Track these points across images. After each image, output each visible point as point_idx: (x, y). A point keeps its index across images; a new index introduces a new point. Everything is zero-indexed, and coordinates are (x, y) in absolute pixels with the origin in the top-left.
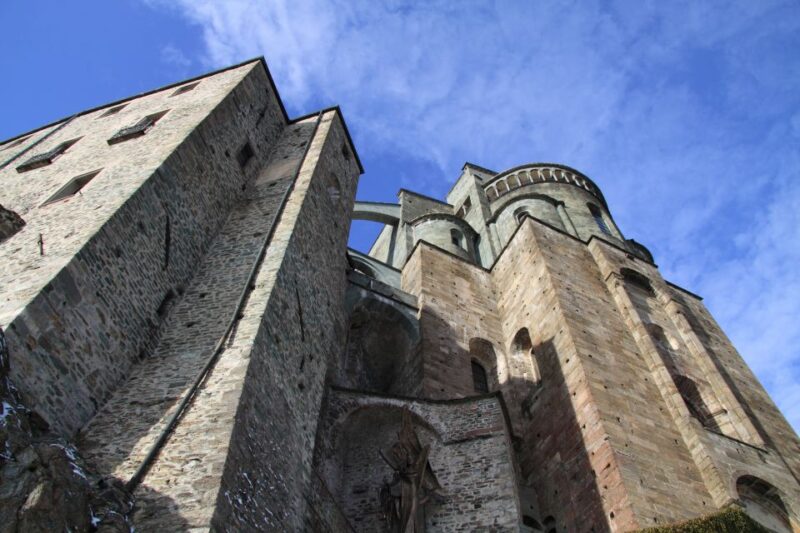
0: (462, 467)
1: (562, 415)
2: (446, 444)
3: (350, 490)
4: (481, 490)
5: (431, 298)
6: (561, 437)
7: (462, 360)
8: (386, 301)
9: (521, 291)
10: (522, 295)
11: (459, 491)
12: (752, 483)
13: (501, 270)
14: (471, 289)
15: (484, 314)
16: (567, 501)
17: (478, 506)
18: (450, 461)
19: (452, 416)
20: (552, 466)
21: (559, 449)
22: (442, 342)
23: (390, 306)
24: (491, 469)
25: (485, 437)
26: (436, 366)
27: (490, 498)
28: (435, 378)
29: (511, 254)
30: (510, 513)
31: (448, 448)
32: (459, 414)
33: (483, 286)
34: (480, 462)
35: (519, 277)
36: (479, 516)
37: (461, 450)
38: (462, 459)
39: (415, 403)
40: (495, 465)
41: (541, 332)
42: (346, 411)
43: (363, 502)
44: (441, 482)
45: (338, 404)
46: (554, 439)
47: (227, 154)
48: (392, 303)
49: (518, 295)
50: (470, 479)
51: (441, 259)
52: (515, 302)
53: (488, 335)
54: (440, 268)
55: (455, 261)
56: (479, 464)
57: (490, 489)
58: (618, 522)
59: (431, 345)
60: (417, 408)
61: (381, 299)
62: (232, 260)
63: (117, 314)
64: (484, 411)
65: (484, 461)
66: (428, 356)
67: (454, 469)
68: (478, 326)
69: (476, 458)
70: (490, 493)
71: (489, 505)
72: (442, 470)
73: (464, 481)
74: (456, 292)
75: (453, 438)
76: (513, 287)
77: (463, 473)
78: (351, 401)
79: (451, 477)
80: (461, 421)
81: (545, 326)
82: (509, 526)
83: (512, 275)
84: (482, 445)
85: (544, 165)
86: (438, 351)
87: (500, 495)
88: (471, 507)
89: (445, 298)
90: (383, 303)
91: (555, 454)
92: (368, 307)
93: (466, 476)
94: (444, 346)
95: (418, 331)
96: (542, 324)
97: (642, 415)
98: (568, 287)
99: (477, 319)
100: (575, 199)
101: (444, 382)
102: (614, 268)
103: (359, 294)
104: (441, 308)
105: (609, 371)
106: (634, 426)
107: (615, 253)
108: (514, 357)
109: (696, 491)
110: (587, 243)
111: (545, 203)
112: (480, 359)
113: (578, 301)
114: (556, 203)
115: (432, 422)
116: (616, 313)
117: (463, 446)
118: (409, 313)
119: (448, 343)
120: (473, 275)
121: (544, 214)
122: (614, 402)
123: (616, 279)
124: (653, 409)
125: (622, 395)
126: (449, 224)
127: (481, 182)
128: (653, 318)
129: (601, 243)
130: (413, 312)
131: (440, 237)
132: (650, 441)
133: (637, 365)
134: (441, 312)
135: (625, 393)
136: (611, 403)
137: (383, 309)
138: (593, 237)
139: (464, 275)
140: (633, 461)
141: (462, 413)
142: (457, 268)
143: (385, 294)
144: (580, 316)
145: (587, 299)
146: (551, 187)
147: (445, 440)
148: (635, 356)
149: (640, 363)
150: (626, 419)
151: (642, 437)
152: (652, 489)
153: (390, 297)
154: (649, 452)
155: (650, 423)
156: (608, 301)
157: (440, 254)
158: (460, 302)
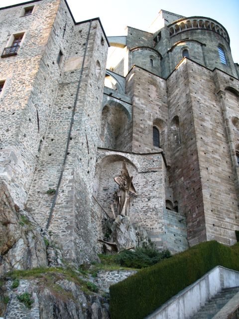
0: (145, 183)
1: (186, 162)
3: (102, 189)
4: (151, 193)
5: (138, 98)
6: (185, 171)
8: (118, 101)
9: (178, 97)
10: (178, 99)
11: (142, 193)
13: (171, 81)
14: (157, 91)
15: (161, 105)
16: (183, 197)
17: (149, 200)
18: (140, 180)
19: (143, 161)
20: (180, 182)
21: (183, 176)
22: (141, 122)
23: (120, 104)
24: (155, 185)
25: (154, 172)
26: (138, 134)
27: (154, 197)
28: (137, 140)
29: (176, 75)
30: (160, 204)
31: (140, 174)
33: (162, 89)
34: (151, 182)
35: (179, 89)
36: (149, 204)
37: (145, 176)
38: (145, 180)
39: (128, 154)
40: (157, 184)
41: (183, 121)
42: (101, 158)
43: (107, 194)
44: (136, 189)
46: (182, 171)
47: (53, 63)
48: (121, 102)
49: (177, 99)
50: (147, 188)
51: (144, 75)
52: (175, 102)
53: (162, 116)
54: (143, 81)
55: (151, 75)
57: (154, 194)
58: (198, 210)
59: (137, 124)
60: (129, 156)
61: (116, 100)
62: (61, 122)
63: (28, 159)
64: (155, 160)
65: (153, 181)
66: (135, 130)
67: (142, 184)
68: (158, 112)
69: (150, 180)
70: (154, 195)
71: (153, 200)
72: (137, 184)
73: (145, 189)
74: (149, 94)
75: (142, 171)
76: (175, 93)
78: (103, 154)
79: (140, 187)
80: (146, 163)
81: (186, 119)
82: (160, 209)
83: (175, 86)
84: (153, 175)
86: (139, 127)
87: (158, 196)
88: (147, 200)
89: (144, 98)
90: (116, 102)
91: (181, 177)
92: (110, 104)
93: (146, 187)
94: (142, 124)
95: (131, 116)
96: (184, 118)
97: (217, 165)
98: (198, 100)
99: (157, 108)
100: (212, 41)
101: (141, 142)
102: (222, 88)
103: (106, 98)
104: (142, 104)
105: (208, 145)
106: (213, 171)
107: (224, 78)
108: (172, 127)
109: (231, 198)
110: (213, 71)
111: (196, 45)
112: (157, 127)
113: (202, 108)
114: (202, 45)
115: (134, 163)
116: (218, 113)
117: (146, 174)
118: (127, 106)
119: (144, 122)
120: (158, 83)
121: (195, 52)
122: (207, 161)
123: (222, 95)
124: (223, 162)
125: (211, 157)
126: (149, 52)
127: (168, 24)
128: (235, 113)
129: (219, 72)
130: (129, 105)
131: (144, 60)
132: (219, 177)
133: (221, 141)
134: (142, 106)
135: (213, 156)
136: (206, 161)
137: (117, 105)
138: (216, 68)
139: (154, 83)
140: (209, 187)
141: (146, 159)
142: (151, 80)
143: (118, 97)
144: (201, 117)
145: (206, 107)
146: (201, 33)
147: (139, 171)
148: (221, 136)
149: (223, 139)
150: (210, 168)
151: (215, 176)
152: (214, 198)
153: (120, 99)
154: (217, 182)
155: (220, 169)
156: (215, 106)
157: (144, 72)
158: (151, 99)
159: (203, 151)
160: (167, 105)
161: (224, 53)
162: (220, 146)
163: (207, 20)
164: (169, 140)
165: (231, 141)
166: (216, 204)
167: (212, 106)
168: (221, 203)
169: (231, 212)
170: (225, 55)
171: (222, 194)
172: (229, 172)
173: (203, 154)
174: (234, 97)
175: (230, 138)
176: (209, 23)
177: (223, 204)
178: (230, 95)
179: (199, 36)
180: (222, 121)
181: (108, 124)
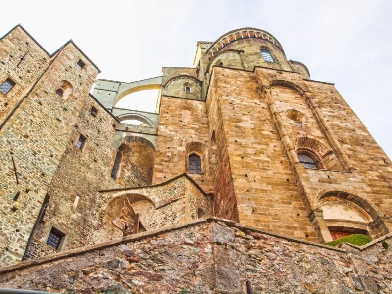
0: (163, 220)
2: (157, 209)
5: (164, 126)
7: (180, 157)
8: (138, 135)
12: (337, 194)
13: (208, 100)
14: (192, 115)
15: (198, 127)
18: (158, 218)
19: (162, 192)
20: (221, 207)
21: (223, 198)
22: (168, 150)
23: (140, 137)
24: (176, 218)
25: (175, 201)
26: (162, 165)
28: (161, 171)
29: (210, 90)
31: (158, 210)
32: (165, 191)
33: (199, 111)
34: (171, 215)
37: (164, 211)
38: (164, 216)
39: (143, 189)
40: (178, 216)
41: (218, 132)
42: (106, 202)
45: (102, 199)
46: (221, 192)
48: (142, 135)
49: (212, 112)
51: (174, 102)
52: (211, 117)
53: (199, 139)
54: (173, 108)
55: (184, 101)
56: (171, 217)
59: (161, 153)
60: (144, 192)
61: (134, 135)
64: (177, 186)
65: (173, 214)
67: (159, 222)
68: (193, 135)
69: (170, 213)
72: (154, 224)
74: (181, 119)
75: (162, 205)
77: (163, 223)
78: (109, 197)
80: (166, 194)
84: (174, 206)
85: (236, 31)
86: (165, 156)
89: (173, 124)
90: (136, 137)
91: (221, 201)
92: (129, 141)
94: (169, 152)
95: (156, 147)
96: (218, 128)
97: (265, 169)
98: (231, 102)
99: (193, 131)
100: (251, 46)
101: (166, 173)
102: (265, 82)
103: (122, 135)
104: (170, 131)
105: (248, 147)
106: (257, 177)
107: (269, 73)
108: (213, 148)
109: (295, 208)
110: (253, 72)
111: (231, 54)
112: (197, 153)
113: (236, 109)
114: (239, 52)
115: (151, 198)
116: (264, 110)
117: (165, 208)
118: (151, 139)
119: (172, 150)
120: (194, 107)
121: (229, 61)
122: (246, 166)
123: (265, 89)
124: (275, 163)
125: (253, 160)
126: (183, 80)
127: (205, 51)
128: (291, 106)
129: (260, 69)
130: (154, 137)
131: (178, 89)
132: (267, 184)
133: (271, 139)
134: (170, 133)
135: (256, 158)
136: (243, 167)
137: (138, 139)
138: (255, 67)
139: (188, 108)
140: (249, 199)
141: (167, 189)
142: (184, 105)
143: (138, 131)
144: (235, 118)
145: (244, 107)
146: (238, 43)
147: (157, 206)
148: (270, 133)
149: (273, 136)
150: (251, 175)
151: (261, 182)
152: (260, 214)
153: (141, 133)
154: (264, 191)
155: (270, 173)
156: (258, 103)
157: (174, 100)
158: (183, 124)
159: (239, 155)
160: (207, 126)
161: (271, 54)
162: (267, 145)
163: (244, 31)
164: (210, 163)
165: (283, 136)
166: (265, 222)
167: (253, 105)
168: (274, 219)
169: (296, 228)
170: (271, 56)
171: (276, 205)
172: (286, 174)
173: (239, 159)
174: (288, 90)
175: (282, 133)
176: (247, 33)
177: (279, 219)
178: (280, 89)
179: (237, 46)
180: (269, 118)
181: (133, 165)
